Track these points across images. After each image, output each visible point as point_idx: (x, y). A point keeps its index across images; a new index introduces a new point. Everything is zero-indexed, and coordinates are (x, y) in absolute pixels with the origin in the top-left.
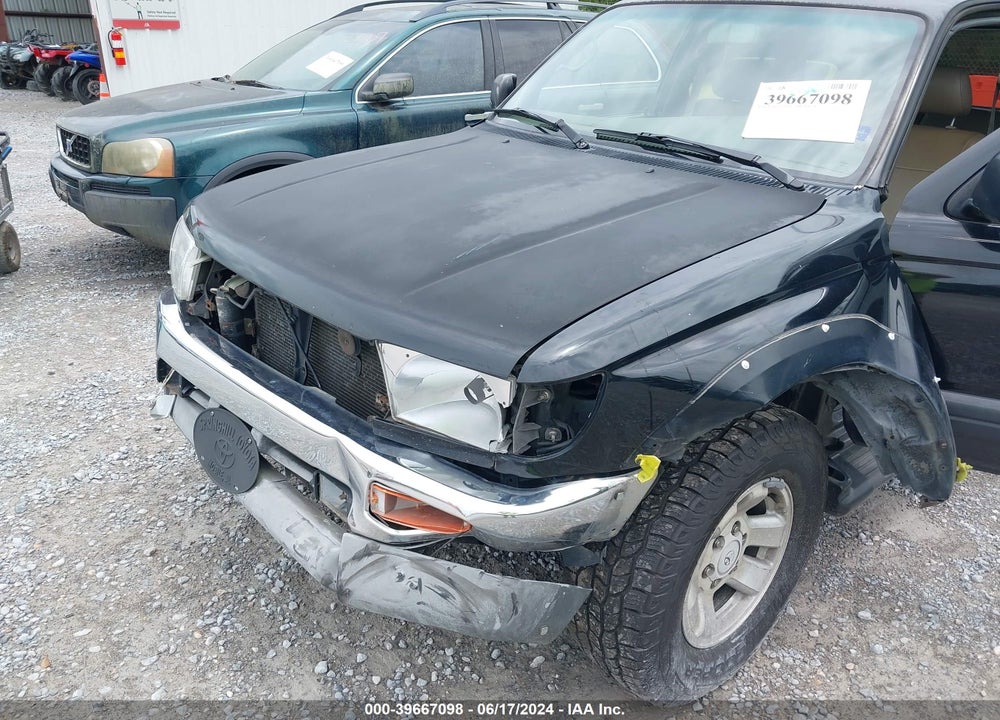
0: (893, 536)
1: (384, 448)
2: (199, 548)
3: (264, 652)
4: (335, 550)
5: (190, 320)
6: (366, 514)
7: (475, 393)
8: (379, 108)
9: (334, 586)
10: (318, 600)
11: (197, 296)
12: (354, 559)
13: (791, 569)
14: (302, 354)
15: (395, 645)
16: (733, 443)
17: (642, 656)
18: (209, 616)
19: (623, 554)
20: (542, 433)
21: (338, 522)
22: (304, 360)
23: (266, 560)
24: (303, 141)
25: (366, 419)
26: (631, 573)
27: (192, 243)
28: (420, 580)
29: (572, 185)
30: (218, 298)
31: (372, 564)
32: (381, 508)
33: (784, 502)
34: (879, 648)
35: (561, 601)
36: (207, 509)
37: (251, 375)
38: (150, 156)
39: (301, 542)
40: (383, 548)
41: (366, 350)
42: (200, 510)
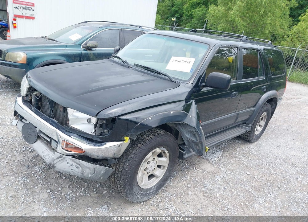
0: (202, 169)
1: (66, 133)
2: (20, 162)
3: (34, 187)
4: (53, 156)
5: (25, 101)
6: (61, 148)
7: (89, 121)
8: (88, 50)
9: (52, 165)
10: (51, 176)
11: (27, 95)
12: (57, 158)
13: (169, 172)
14: (51, 111)
15: (69, 187)
16: (150, 137)
17: (125, 186)
18: (20, 178)
19: (123, 162)
20: (103, 131)
21: (54, 150)
22: (51, 112)
23: (38, 166)
24: (65, 57)
25: (63, 126)
26: (124, 165)
27: (27, 82)
28: (72, 164)
29: (123, 76)
30: (32, 96)
31: (61, 160)
32: (64, 147)
33: (166, 155)
34: (190, 193)
35: (106, 172)
36: (24, 153)
37: (39, 116)
38: (20, 57)
39: (45, 155)
40: (64, 156)
41: (65, 110)
42: (22, 153)
